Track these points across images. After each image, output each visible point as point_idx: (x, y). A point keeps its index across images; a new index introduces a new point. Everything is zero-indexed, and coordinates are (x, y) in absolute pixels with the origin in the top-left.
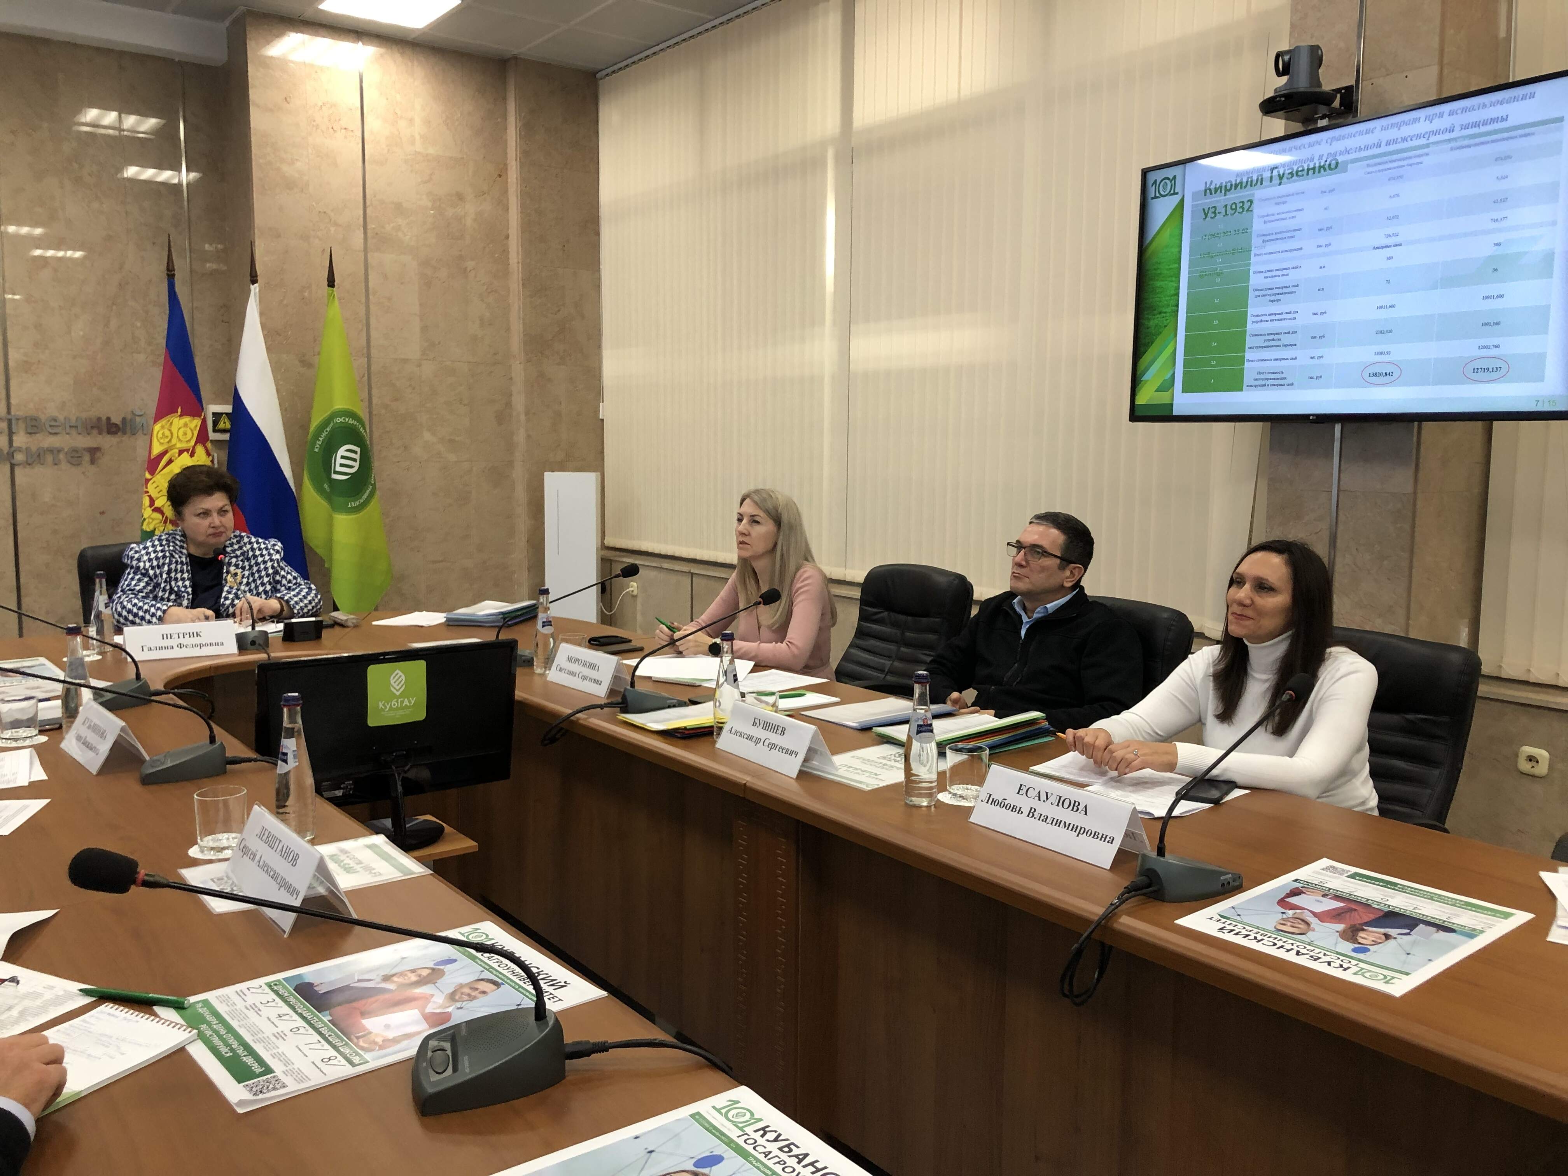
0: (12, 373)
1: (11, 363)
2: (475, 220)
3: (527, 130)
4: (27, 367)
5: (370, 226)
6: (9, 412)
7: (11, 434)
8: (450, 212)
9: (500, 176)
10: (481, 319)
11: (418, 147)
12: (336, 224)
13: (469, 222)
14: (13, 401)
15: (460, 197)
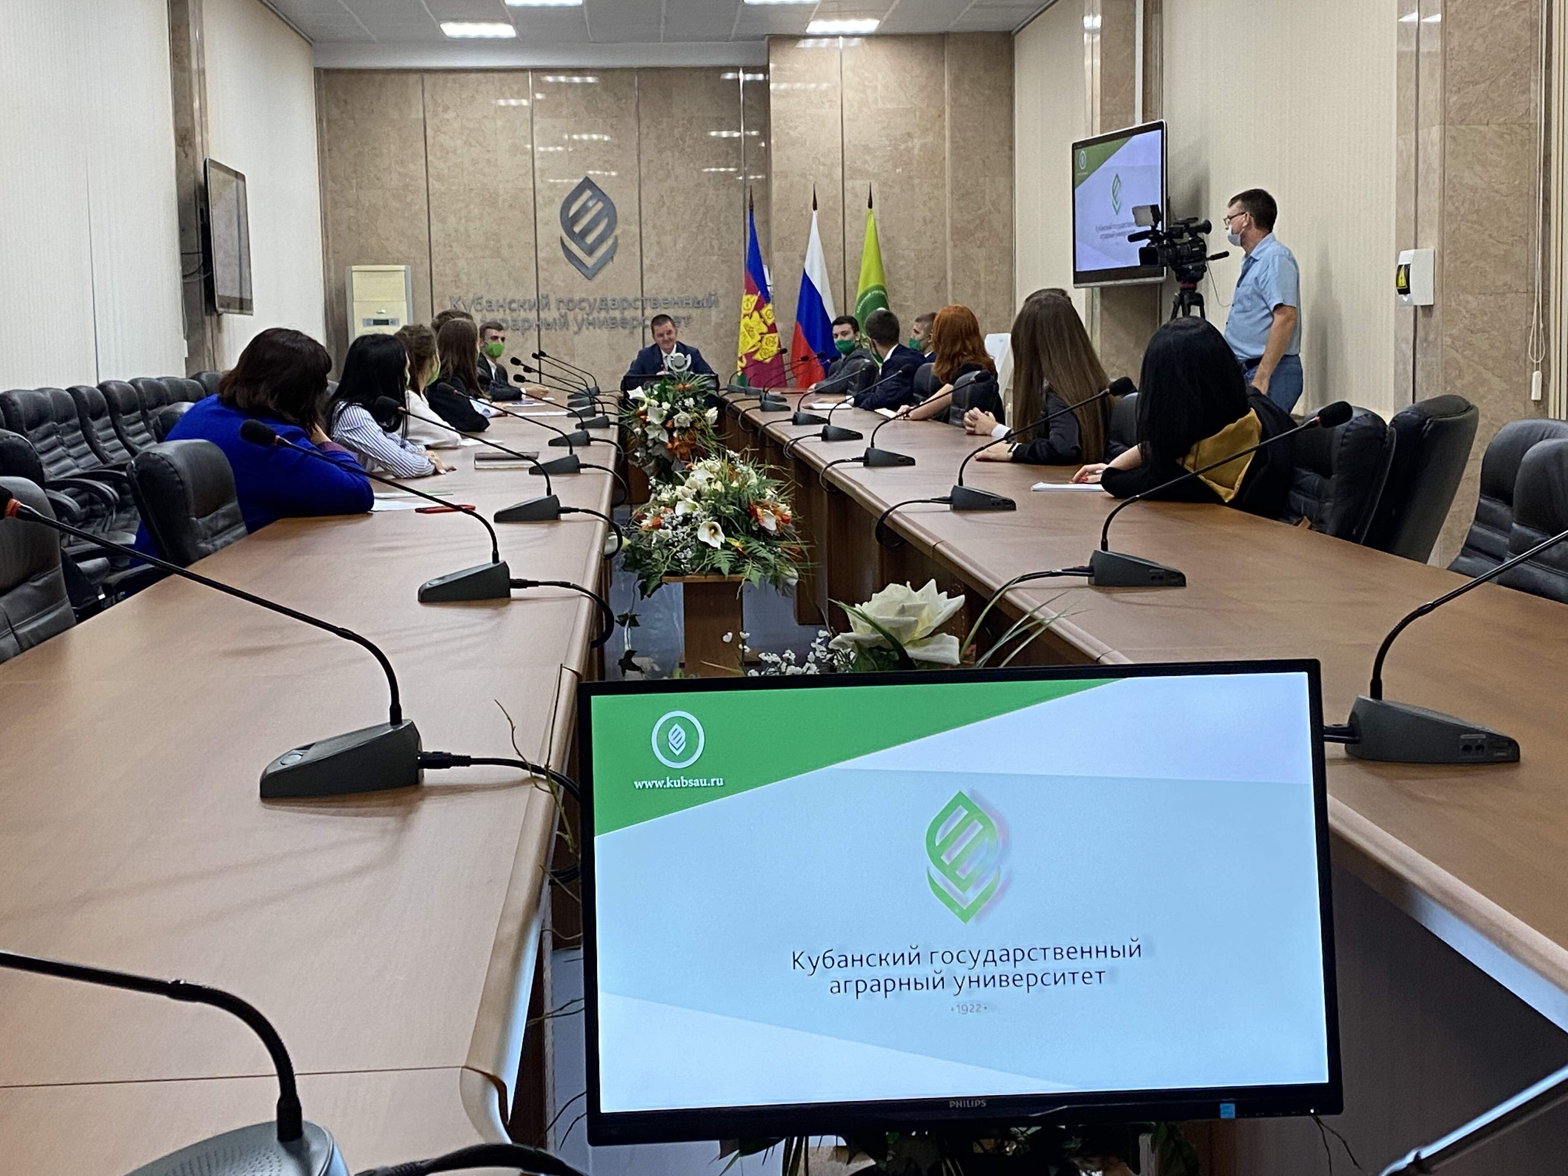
0: (644, 272)
1: (644, 267)
2: (920, 150)
3: (957, 82)
4: (652, 268)
5: (847, 163)
6: (642, 296)
7: (643, 309)
8: (903, 147)
9: (939, 116)
10: (925, 220)
11: (880, 105)
12: (824, 165)
13: (916, 151)
14: (645, 289)
15: (910, 135)
